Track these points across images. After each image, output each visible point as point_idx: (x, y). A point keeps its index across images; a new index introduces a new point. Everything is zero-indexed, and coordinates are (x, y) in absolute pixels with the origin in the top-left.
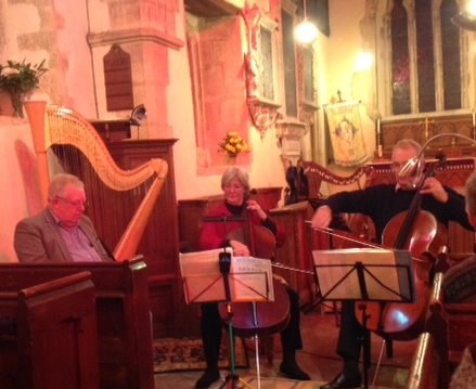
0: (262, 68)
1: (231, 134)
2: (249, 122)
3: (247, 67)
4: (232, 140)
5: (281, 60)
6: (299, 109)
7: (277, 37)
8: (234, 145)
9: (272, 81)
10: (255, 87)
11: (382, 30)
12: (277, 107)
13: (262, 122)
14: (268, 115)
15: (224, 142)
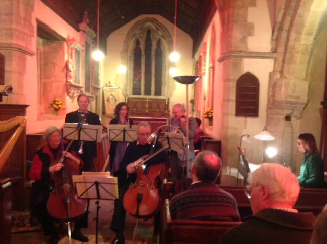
0: (75, 68)
1: (56, 99)
2: (66, 94)
3: (67, 67)
4: (57, 103)
5: (84, 65)
6: (91, 89)
7: (83, 54)
8: (58, 105)
9: (79, 75)
10: (71, 77)
11: (130, 57)
12: (81, 88)
13: (73, 94)
14: (76, 91)
15: (52, 103)
